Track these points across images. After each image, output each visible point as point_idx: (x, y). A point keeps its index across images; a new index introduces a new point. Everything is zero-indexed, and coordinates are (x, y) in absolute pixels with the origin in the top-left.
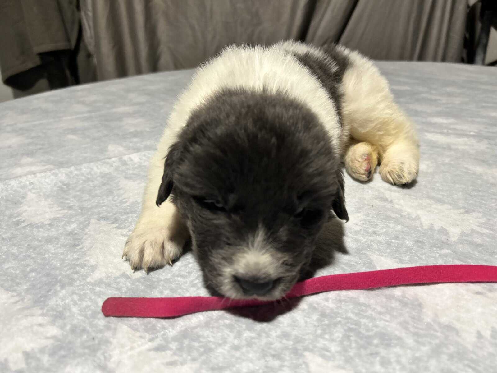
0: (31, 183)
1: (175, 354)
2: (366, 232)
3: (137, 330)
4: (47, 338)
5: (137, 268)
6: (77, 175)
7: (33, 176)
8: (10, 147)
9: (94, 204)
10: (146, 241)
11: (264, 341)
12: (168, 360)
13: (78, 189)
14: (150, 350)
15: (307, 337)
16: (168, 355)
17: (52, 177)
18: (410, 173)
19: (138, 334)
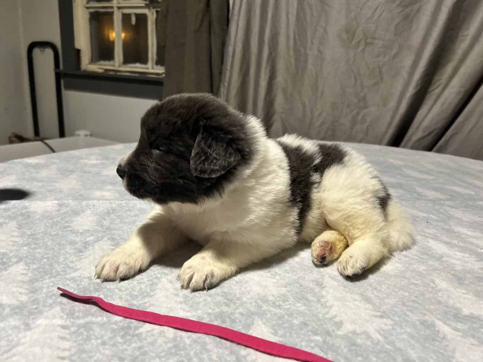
0: (94, 205)
1: (69, 334)
2: (274, 303)
3: (63, 312)
4: (18, 301)
5: (99, 278)
6: (124, 206)
7: (97, 201)
8: (108, 176)
9: (116, 228)
10: (109, 260)
11: (125, 346)
12: (63, 335)
13: (117, 215)
14: (59, 326)
15: (151, 354)
16: (64, 333)
17: (108, 204)
18: (353, 267)
19: (61, 314)
